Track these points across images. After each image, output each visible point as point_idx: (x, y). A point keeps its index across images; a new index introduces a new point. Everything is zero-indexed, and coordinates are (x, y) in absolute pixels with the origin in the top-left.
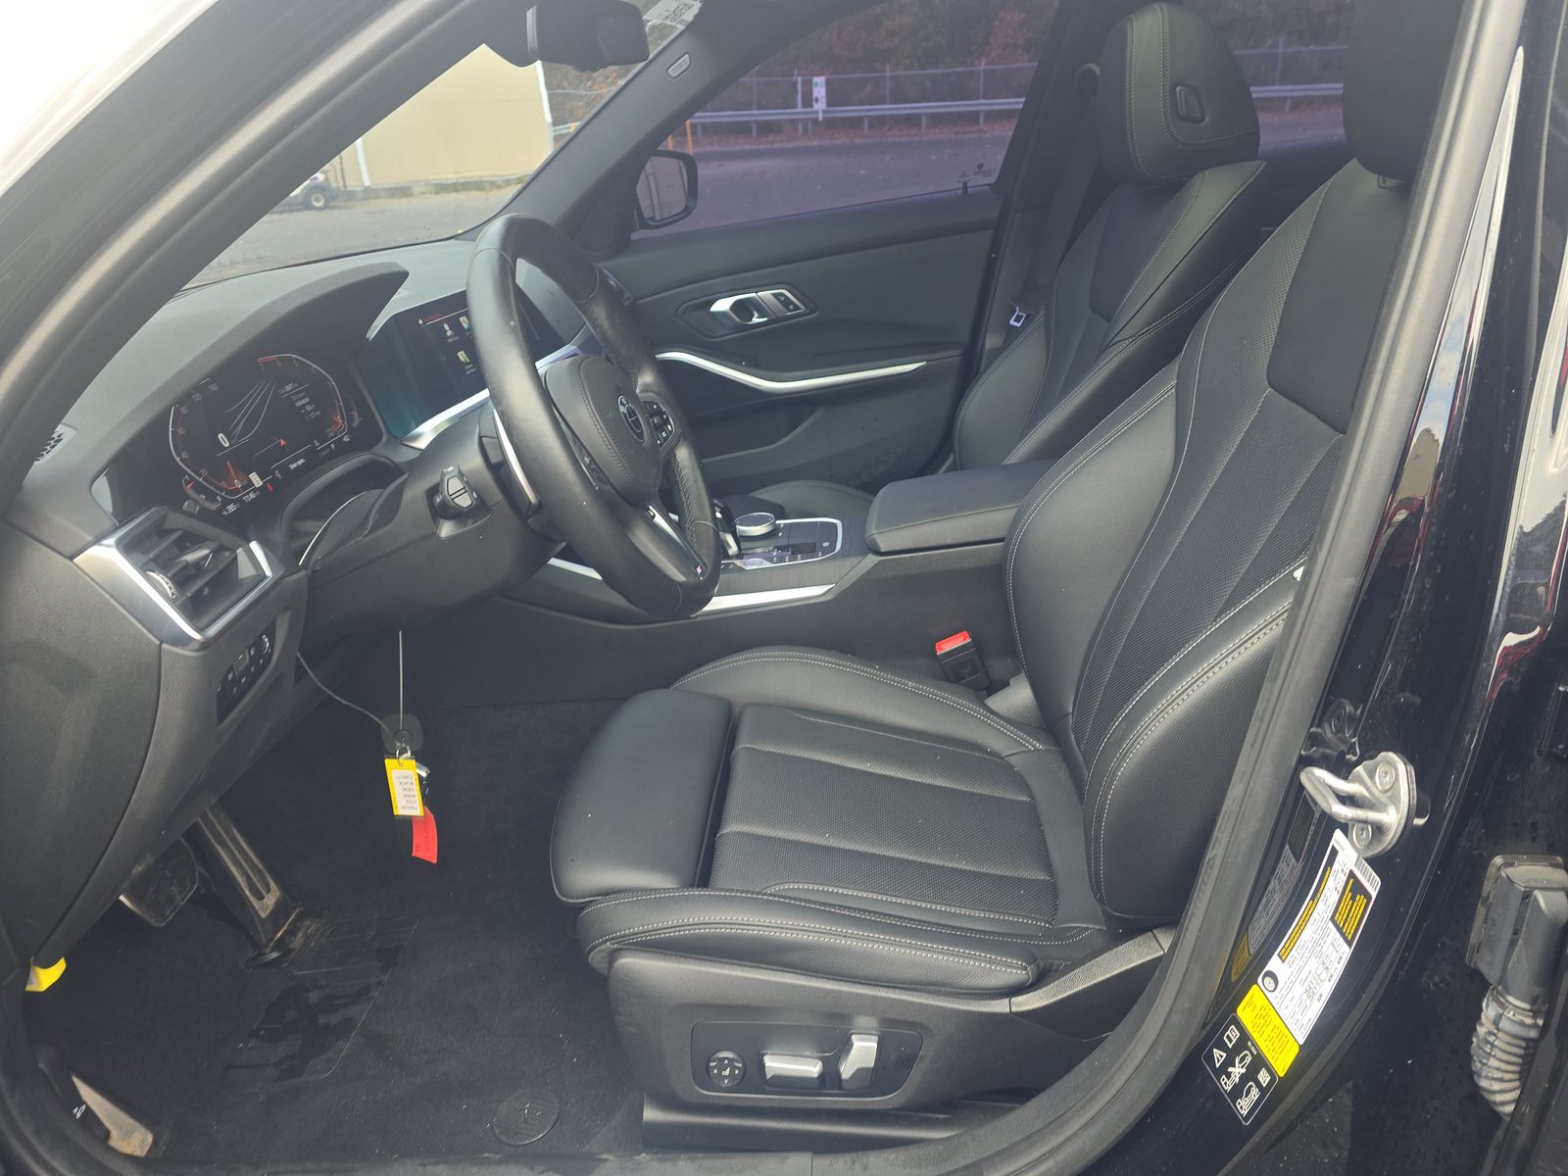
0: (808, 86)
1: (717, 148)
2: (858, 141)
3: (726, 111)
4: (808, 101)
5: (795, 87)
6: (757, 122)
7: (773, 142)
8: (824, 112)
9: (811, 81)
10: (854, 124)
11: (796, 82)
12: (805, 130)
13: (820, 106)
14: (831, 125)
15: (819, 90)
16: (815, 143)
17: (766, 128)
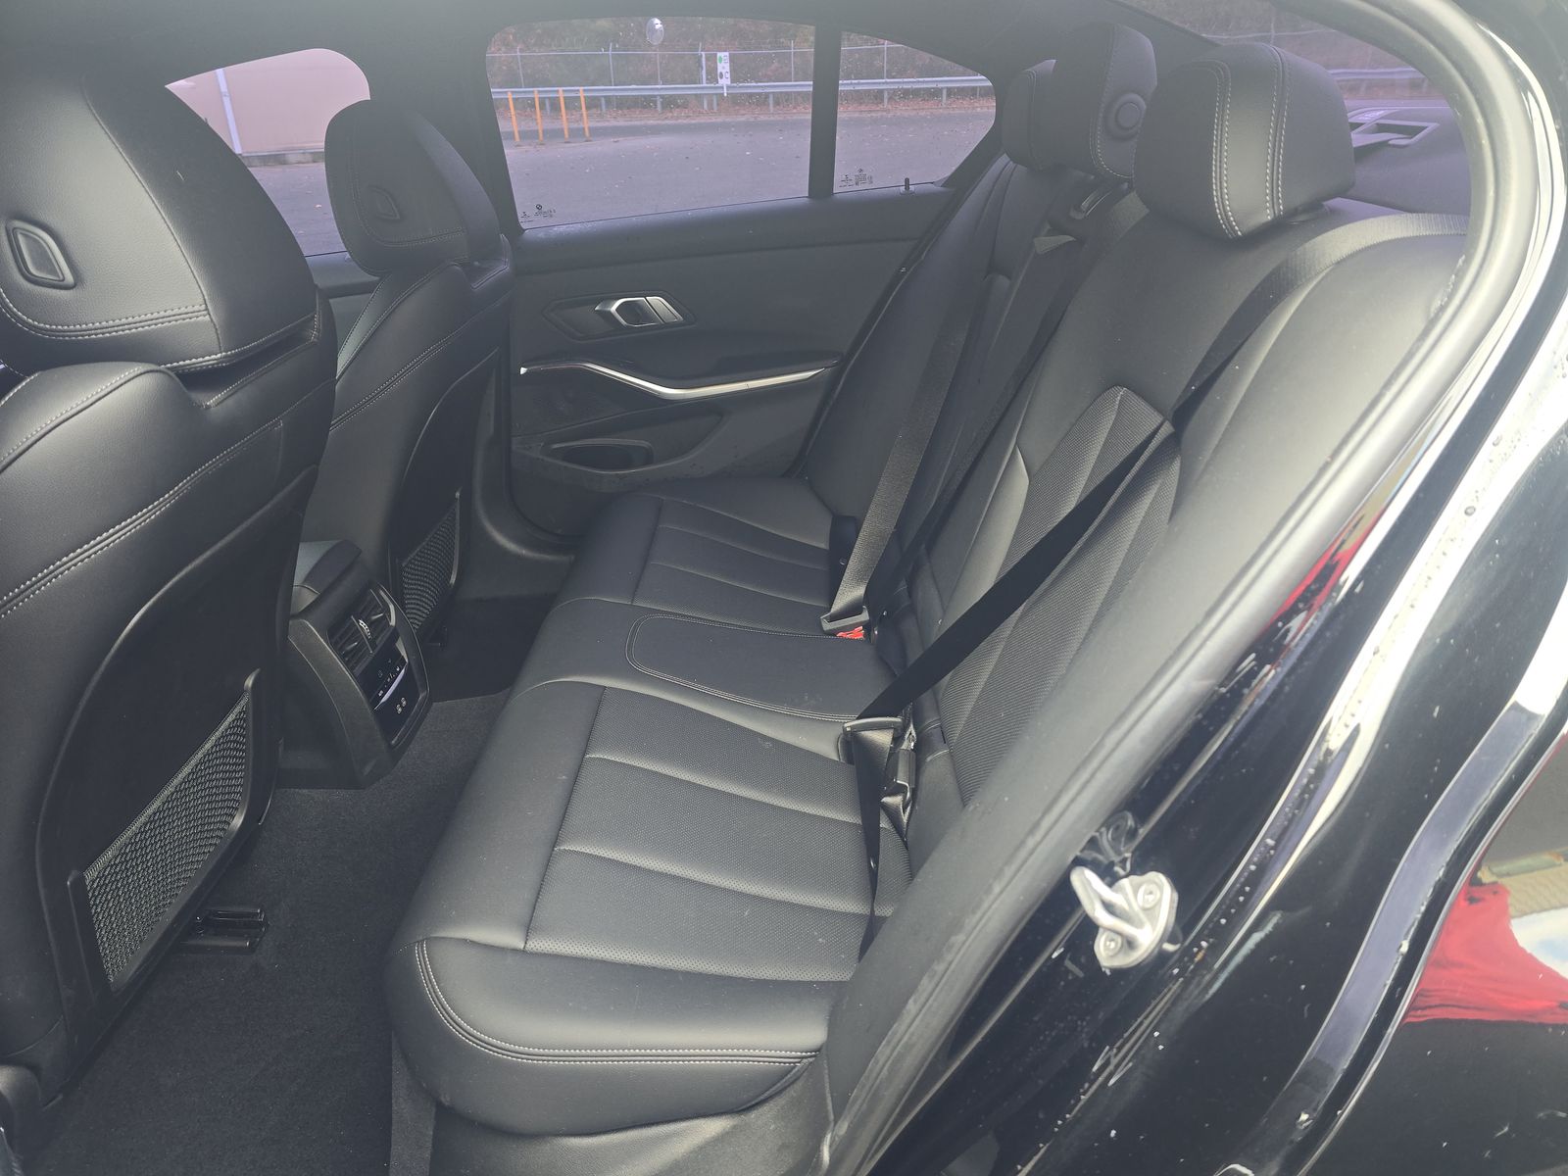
0: (712, 60)
1: (621, 123)
2: (763, 118)
3: (630, 85)
4: (713, 76)
5: (700, 61)
6: (662, 96)
7: (678, 118)
8: (728, 87)
9: (716, 55)
10: (761, 100)
11: (701, 55)
12: (710, 106)
13: (725, 82)
14: (736, 101)
15: (724, 66)
16: (720, 120)
17: (670, 103)
